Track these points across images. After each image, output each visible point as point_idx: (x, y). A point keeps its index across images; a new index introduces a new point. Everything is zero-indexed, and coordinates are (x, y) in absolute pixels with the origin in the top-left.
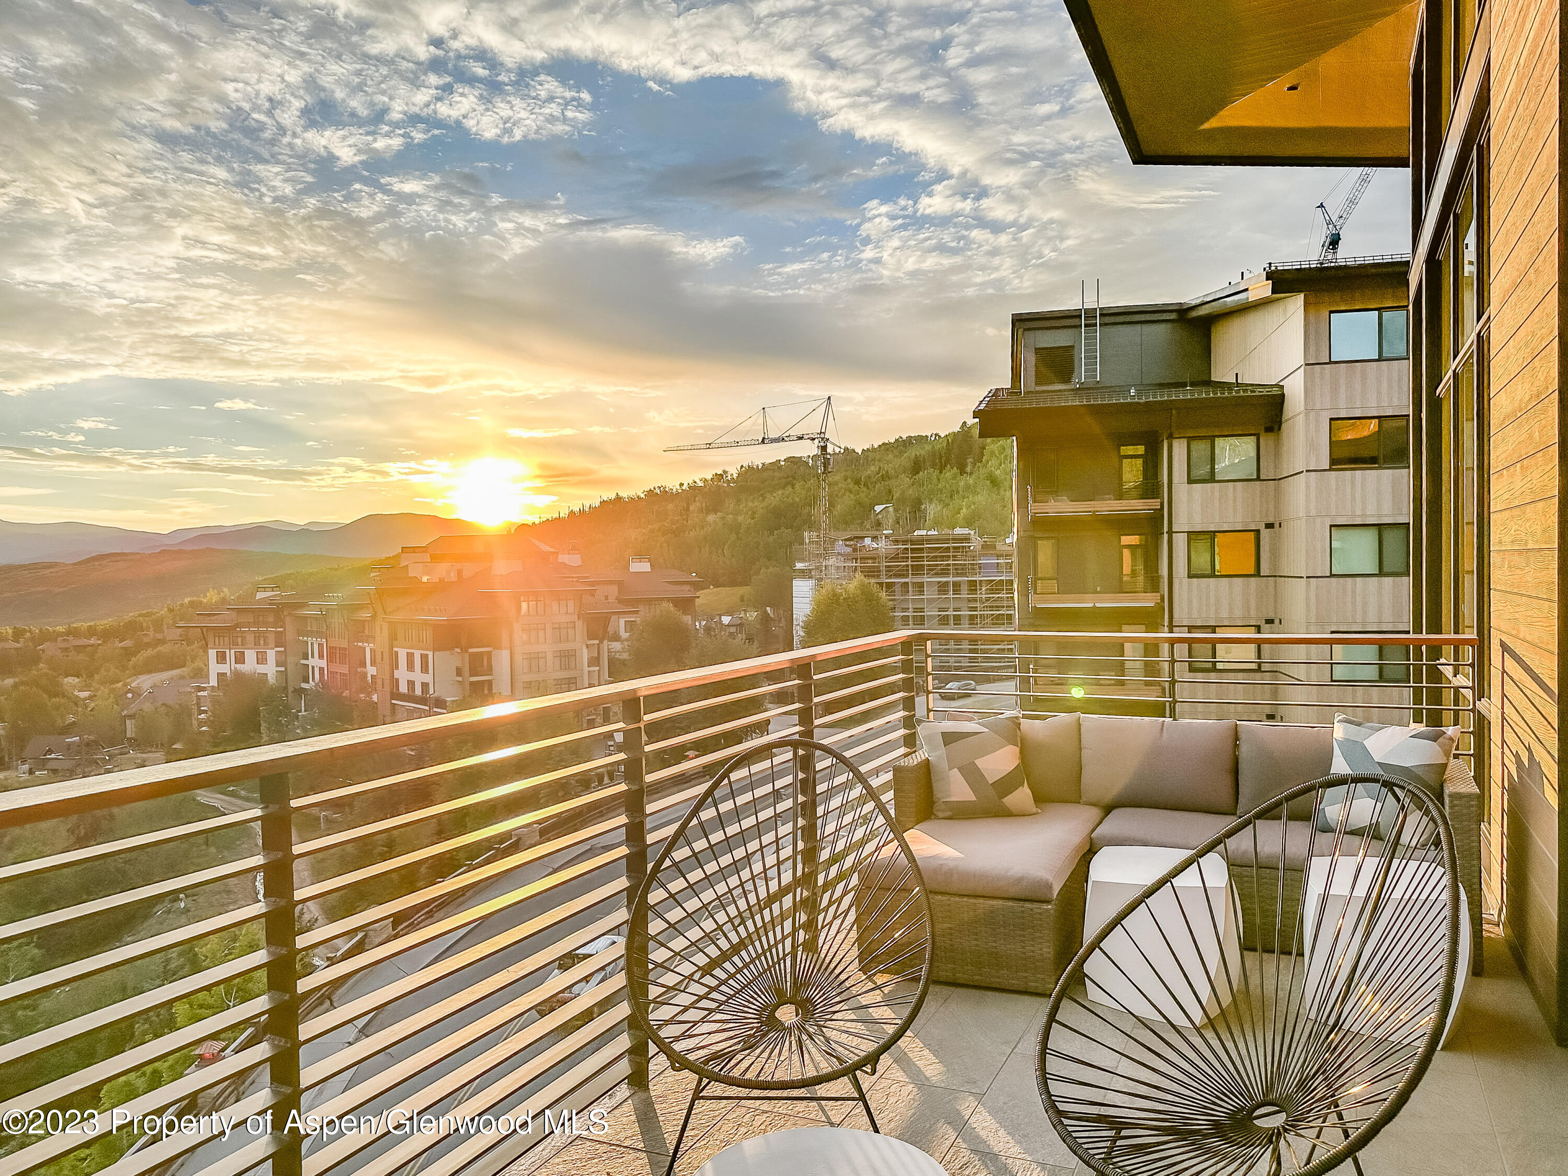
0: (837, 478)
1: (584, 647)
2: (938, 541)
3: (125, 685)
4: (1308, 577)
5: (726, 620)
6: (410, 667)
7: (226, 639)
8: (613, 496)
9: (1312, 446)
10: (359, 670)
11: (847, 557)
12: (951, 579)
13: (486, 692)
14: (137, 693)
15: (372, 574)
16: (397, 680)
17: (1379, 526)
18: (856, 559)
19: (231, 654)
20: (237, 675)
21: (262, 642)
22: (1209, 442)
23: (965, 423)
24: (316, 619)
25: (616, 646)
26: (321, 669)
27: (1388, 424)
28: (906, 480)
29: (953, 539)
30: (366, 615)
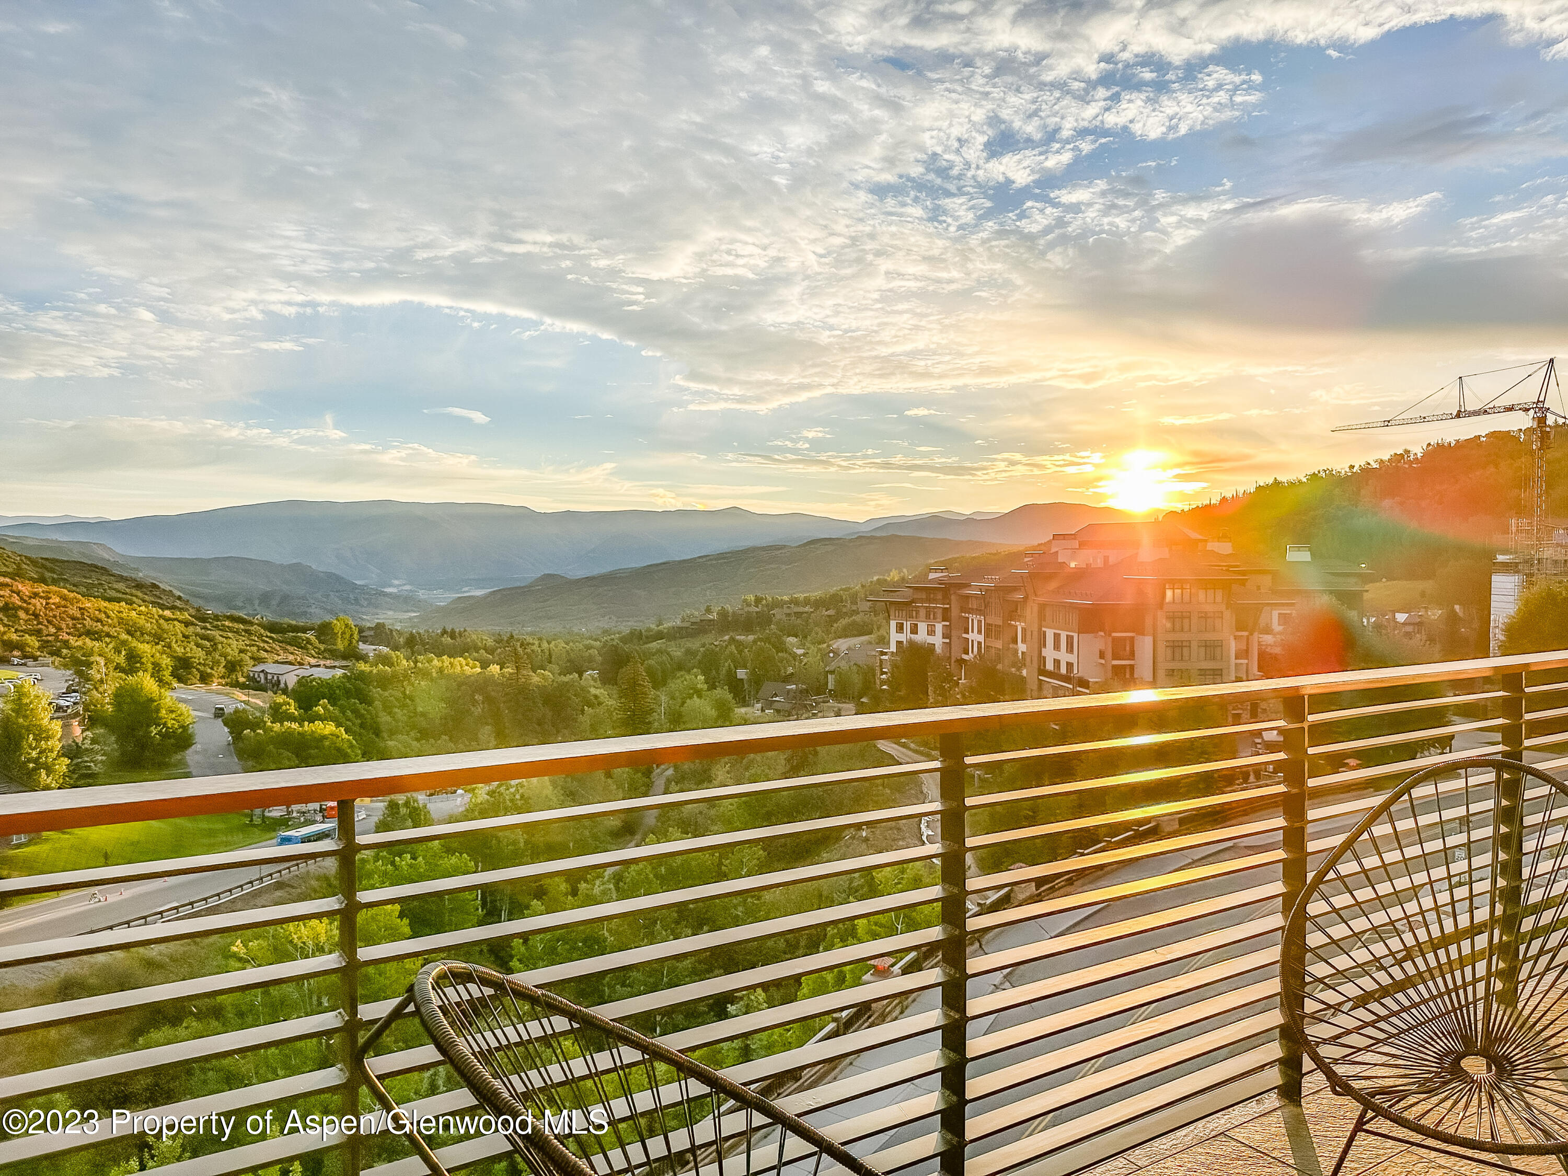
0: (1559, 454)
1: (1232, 638)
3: (829, 646)
5: (1401, 617)
6: (1057, 647)
7: (904, 612)
8: (1270, 481)
10: (1011, 646)
13: (1128, 676)
14: (836, 653)
15: (1026, 560)
16: (1044, 658)
19: (907, 626)
20: (911, 643)
21: (932, 616)
24: (976, 598)
25: (1268, 639)
26: (979, 643)
30: (1019, 596)
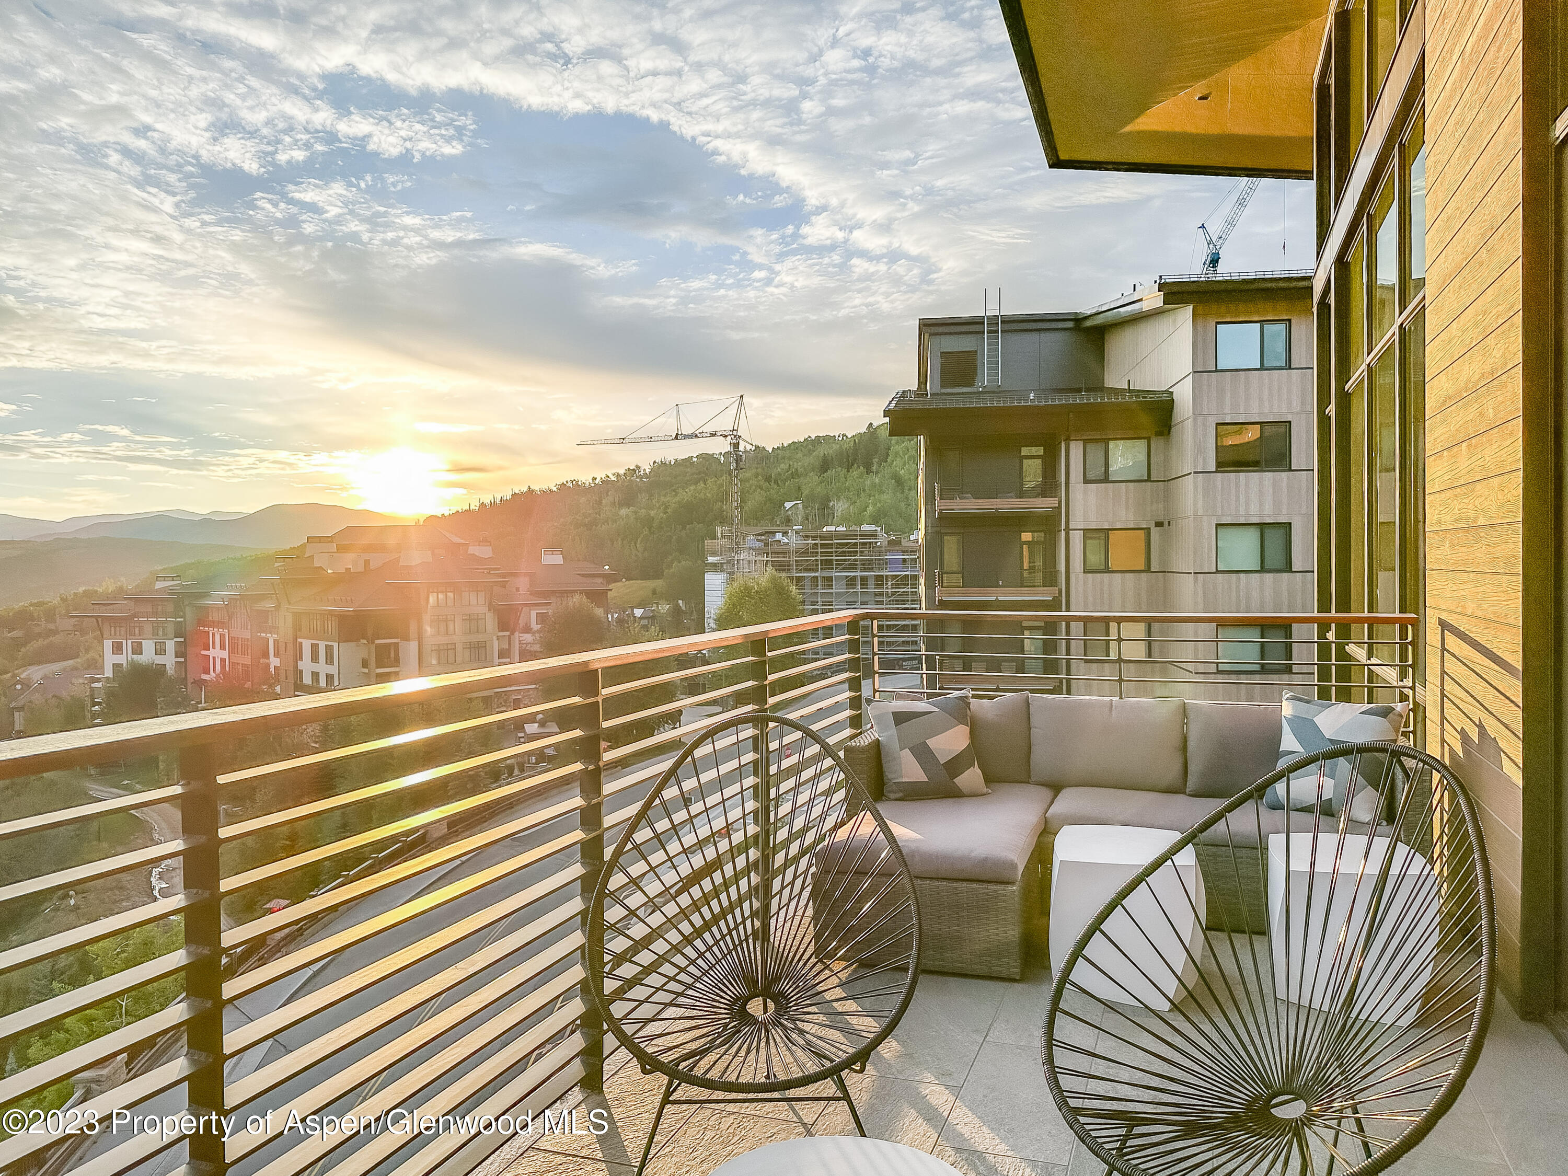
0: (748, 475)
1: (495, 638)
2: (846, 536)
3: (14, 676)
4: (1195, 573)
5: (638, 612)
6: (315, 658)
7: (123, 629)
8: (524, 489)
9: (1200, 449)
10: (261, 661)
11: (759, 552)
12: (858, 574)
14: (26, 684)
15: (276, 565)
16: (301, 671)
17: (1262, 526)
18: (768, 554)
19: (127, 645)
20: (133, 665)
21: (161, 633)
22: (1104, 444)
23: (871, 424)
24: (218, 609)
25: (528, 637)
26: (223, 660)
27: (1268, 430)
28: (814, 478)
29: (861, 535)
30: (269, 605)
